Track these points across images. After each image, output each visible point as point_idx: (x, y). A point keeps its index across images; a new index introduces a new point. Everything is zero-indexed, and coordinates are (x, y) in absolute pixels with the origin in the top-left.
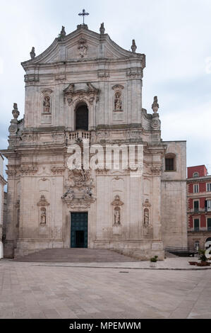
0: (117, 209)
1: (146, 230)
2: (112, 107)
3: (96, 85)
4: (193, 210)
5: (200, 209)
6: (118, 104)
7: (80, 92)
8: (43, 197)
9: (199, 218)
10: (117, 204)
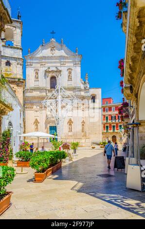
0: (70, 125)
1: (83, 134)
2: (67, 78)
3: (60, 68)
4: (105, 121)
5: (109, 121)
6: (70, 77)
7: (53, 71)
8: (36, 119)
9: (108, 125)
10: (70, 122)
